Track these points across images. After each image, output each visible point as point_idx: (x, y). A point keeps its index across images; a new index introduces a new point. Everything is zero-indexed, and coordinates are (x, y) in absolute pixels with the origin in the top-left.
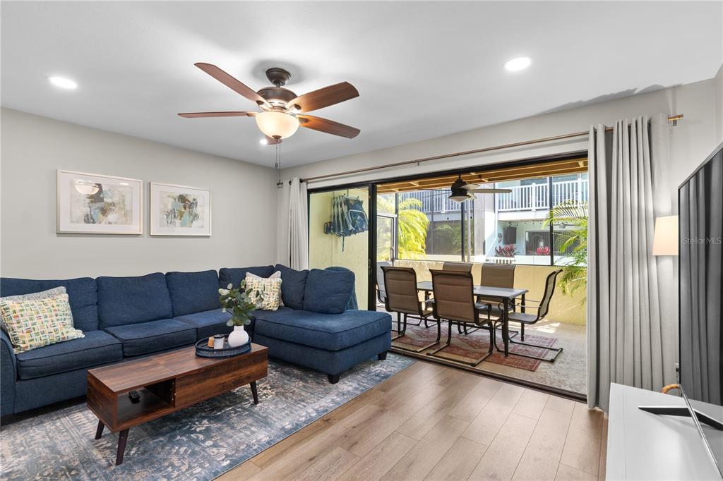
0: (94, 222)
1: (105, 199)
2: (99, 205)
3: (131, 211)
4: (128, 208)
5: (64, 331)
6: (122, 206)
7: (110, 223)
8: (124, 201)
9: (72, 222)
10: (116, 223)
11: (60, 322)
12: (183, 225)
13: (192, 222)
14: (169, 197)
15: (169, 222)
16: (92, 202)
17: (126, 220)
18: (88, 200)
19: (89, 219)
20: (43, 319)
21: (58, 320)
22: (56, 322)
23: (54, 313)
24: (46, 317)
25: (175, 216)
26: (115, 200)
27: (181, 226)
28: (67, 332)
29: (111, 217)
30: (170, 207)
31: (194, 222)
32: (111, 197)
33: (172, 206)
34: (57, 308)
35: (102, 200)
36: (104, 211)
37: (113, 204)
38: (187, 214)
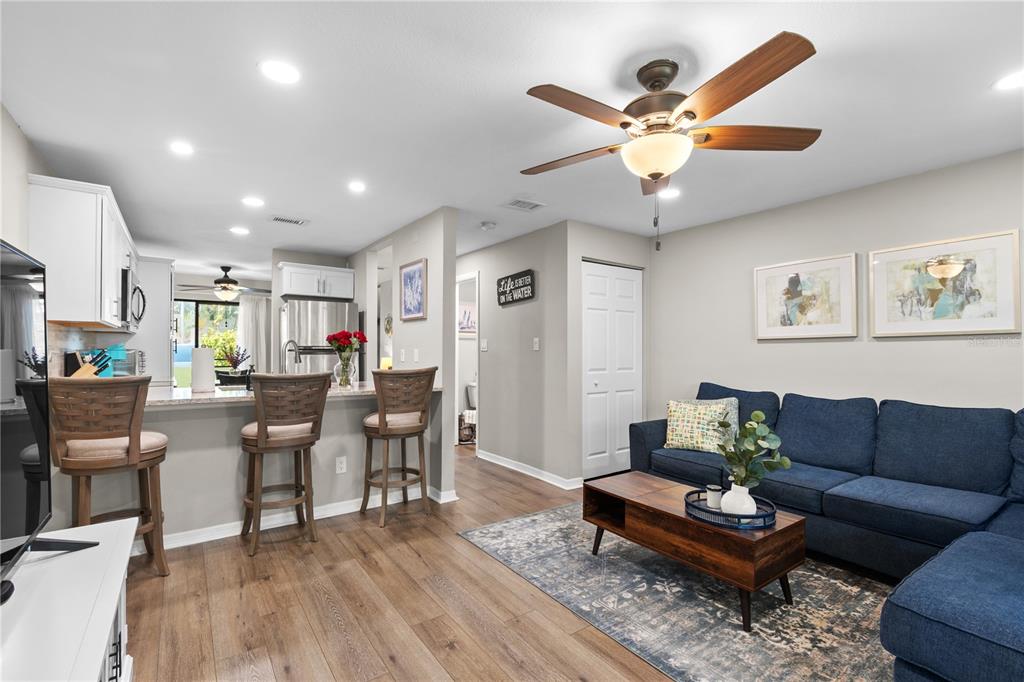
0: (791, 324)
1: (804, 293)
2: (797, 300)
3: (839, 304)
4: (833, 299)
5: (700, 440)
6: (826, 298)
7: (810, 323)
8: (827, 291)
9: (769, 326)
10: (817, 323)
11: (700, 430)
12: (936, 315)
13: (962, 307)
14: (906, 268)
15: (907, 311)
16: (788, 298)
17: (832, 317)
18: (785, 297)
19: (786, 321)
20: (685, 423)
21: (698, 428)
22: (695, 430)
23: (697, 420)
24: (688, 422)
25: (919, 301)
26: (816, 290)
27: (934, 318)
28: (703, 443)
29: (812, 315)
30: (908, 286)
31: (967, 307)
32: (811, 288)
33: (914, 282)
34: (701, 416)
35: (799, 294)
36: (802, 309)
37: (814, 297)
38: (950, 293)
